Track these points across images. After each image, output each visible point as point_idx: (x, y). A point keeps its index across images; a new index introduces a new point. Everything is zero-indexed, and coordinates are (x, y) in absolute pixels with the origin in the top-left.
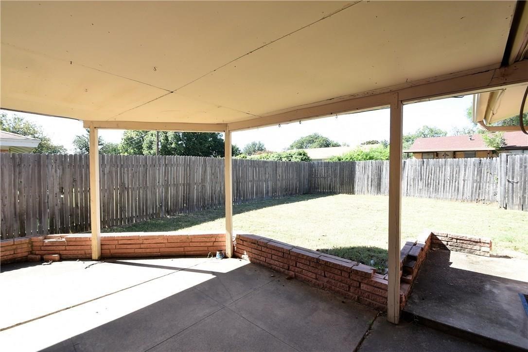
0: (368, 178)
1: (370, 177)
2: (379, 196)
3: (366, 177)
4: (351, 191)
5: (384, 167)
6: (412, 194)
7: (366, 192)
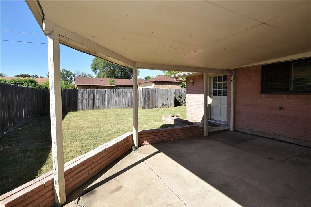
0: (86, 100)
1: (88, 99)
2: (93, 110)
3: (85, 99)
4: (76, 109)
5: (95, 93)
6: (109, 107)
7: (85, 109)
